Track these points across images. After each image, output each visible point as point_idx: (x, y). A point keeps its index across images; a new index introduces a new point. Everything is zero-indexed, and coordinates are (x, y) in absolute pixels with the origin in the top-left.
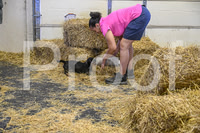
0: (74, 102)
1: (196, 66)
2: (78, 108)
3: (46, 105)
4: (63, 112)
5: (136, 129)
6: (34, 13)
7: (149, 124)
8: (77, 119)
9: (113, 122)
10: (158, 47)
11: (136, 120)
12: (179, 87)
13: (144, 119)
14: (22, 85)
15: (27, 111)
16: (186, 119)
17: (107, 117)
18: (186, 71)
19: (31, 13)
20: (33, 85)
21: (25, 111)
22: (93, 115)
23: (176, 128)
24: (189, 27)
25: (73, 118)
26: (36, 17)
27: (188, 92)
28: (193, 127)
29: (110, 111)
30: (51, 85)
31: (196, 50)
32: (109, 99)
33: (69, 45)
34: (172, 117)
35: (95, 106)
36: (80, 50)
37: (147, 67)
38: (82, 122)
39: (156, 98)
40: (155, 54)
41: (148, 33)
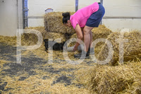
0: (52, 71)
1: (138, 45)
2: (55, 75)
3: (32, 73)
4: (44, 78)
5: (96, 90)
6: (23, 8)
7: (105, 86)
8: (54, 83)
9: (79, 85)
10: (111, 32)
11: (95, 84)
12: (126, 60)
13: (102, 83)
14: (16, 59)
15: (19, 77)
16: (131, 82)
17: (75, 82)
18: (131, 49)
19: (22, 8)
20: (23, 59)
21: (18, 78)
22: (65, 80)
23: (124, 89)
24: (133, 18)
25: (51, 82)
26: (25, 11)
27: (132, 64)
28: (136, 88)
29: (78, 77)
30: (36, 59)
31: (138, 33)
32: (77, 69)
33: (48, 31)
34: (121, 81)
35: (67, 74)
36: (56, 34)
37: (103, 46)
38: (57, 85)
39: (110, 68)
40: (109, 37)
41: (104, 22)
